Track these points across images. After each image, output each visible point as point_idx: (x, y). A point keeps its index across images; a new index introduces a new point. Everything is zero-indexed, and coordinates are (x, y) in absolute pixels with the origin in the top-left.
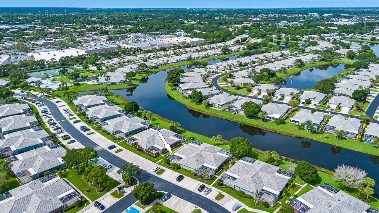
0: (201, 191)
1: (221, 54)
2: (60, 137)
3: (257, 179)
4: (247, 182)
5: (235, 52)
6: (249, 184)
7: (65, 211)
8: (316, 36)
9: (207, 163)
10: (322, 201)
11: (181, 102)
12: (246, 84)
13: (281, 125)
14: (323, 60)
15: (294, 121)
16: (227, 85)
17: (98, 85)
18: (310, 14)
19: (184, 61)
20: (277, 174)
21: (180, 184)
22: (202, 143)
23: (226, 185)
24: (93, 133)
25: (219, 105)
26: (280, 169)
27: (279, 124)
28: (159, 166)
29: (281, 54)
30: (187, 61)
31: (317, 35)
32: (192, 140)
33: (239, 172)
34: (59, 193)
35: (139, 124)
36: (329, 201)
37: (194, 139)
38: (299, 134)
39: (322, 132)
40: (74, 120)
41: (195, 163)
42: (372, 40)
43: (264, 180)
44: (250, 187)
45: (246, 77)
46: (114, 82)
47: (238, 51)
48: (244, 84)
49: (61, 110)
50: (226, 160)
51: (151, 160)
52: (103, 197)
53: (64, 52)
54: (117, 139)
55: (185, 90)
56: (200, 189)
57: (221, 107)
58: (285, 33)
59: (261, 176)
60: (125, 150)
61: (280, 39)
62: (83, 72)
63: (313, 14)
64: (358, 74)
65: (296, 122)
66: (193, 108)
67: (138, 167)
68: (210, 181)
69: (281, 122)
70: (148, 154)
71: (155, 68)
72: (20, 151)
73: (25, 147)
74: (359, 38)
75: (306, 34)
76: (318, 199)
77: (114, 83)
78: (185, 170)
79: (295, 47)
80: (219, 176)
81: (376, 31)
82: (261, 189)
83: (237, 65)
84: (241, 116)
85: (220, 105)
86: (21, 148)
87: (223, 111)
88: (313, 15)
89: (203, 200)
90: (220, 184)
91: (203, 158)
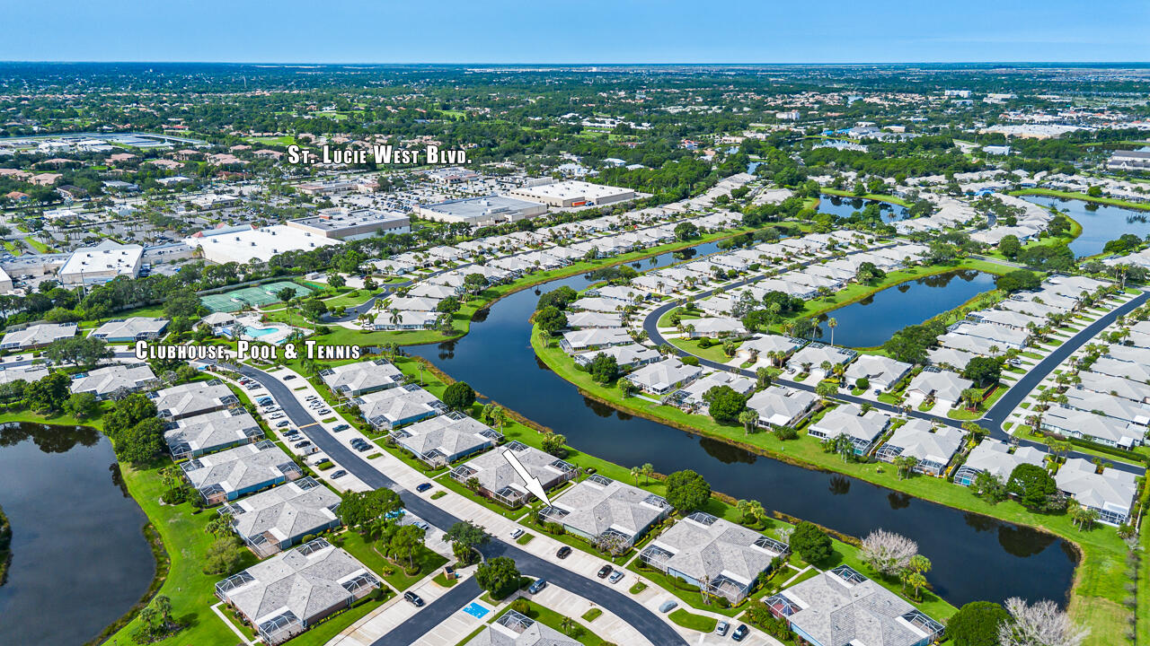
0: (603, 577)
1: (675, 241)
2: (311, 465)
3: (713, 556)
4: (692, 562)
5: (712, 232)
6: (695, 564)
7: (355, 607)
8: (942, 178)
9: (617, 522)
10: (824, 597)
11: (568, 379)
12: (726, 333)
13: (787, 442)
14: (936, 262)
15: (818, 433)
16: (678, 336)
17: (372, 332)
18: (948, 92)
19: (579, 260)
20: (755, 547)
21: (564, 563)
22: (610, 482)
23: (653, 567)
24: (380, 455)
25: (654, 389)
26: (762, 538)
27: (783, 440)
28: (522, 528)
29: (829, 243)
30: (586, 261)
31: (943, 176)
32: (592, 473)
33: (681, 542)
34: (340, 573)
35: (478, 435)
36: (836, 596)
37: (595, 471)
38: (824, 464)
39: (872, 459)
40: (335, 425)
41: (594, 523)
42: (1091, 195)
43: (726, 557)
44: (697, 571)
45: (729, 314)
46: (409, 326)
47: (721, 230)
48: (721, 333)
49: (301, 397)
50: (658, 517)
51: (505, 516)
52: (419, 584)
53: (274, 233)
54: (433, 469)
55: (580, 348)
56: (602, 573)
57: (659, 394)
58: (858, 169)
59: (720, 549)
60: (451, 495)
61: (839, 187)
62: (331, 296)
63: (956, 92)
64: (1007, 309)
65: (822, 436)
66: (596, 397)
67: (483, 528)
68: (623, 558)
69: (788, 434)
70: (499, 504)
71: (507, 283)
72: (241, 493)
73: (250, 484)
74: (1059, 188)
75: (914, 173)
76: (819, 593)
77: (410, 329)
78: (574, 536)
79: (871, 220)
80: (640, 549)
81: (1114, 163)
82: (717, 575)
83: (711, 276)
84: (703, 419)
85: (658, 391)
86: (243, 487)
87: (665, 404)
88: (958, 97)
89: (606, 593)
90: (642, 565)
91: (610, 513)
